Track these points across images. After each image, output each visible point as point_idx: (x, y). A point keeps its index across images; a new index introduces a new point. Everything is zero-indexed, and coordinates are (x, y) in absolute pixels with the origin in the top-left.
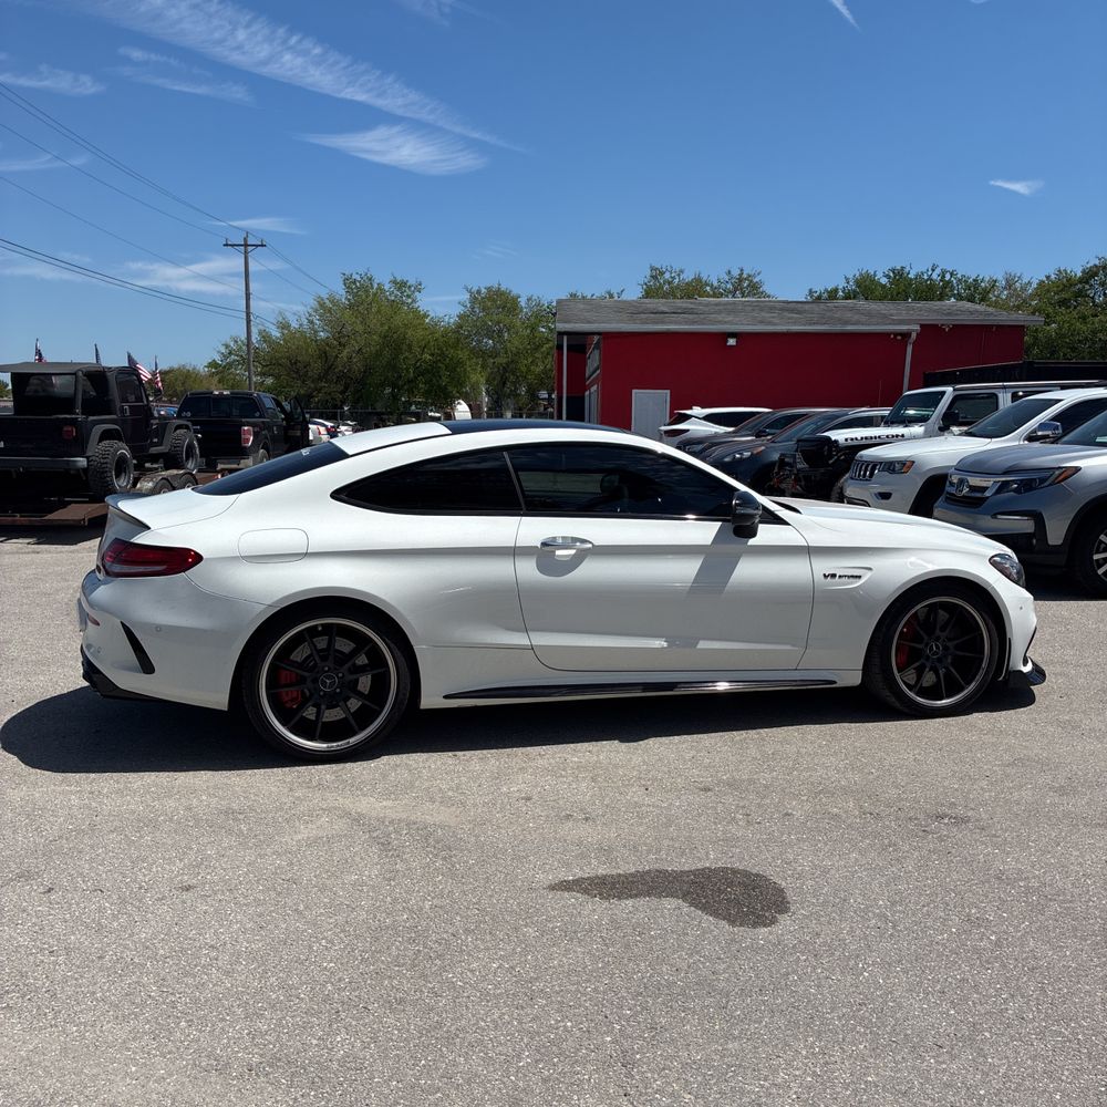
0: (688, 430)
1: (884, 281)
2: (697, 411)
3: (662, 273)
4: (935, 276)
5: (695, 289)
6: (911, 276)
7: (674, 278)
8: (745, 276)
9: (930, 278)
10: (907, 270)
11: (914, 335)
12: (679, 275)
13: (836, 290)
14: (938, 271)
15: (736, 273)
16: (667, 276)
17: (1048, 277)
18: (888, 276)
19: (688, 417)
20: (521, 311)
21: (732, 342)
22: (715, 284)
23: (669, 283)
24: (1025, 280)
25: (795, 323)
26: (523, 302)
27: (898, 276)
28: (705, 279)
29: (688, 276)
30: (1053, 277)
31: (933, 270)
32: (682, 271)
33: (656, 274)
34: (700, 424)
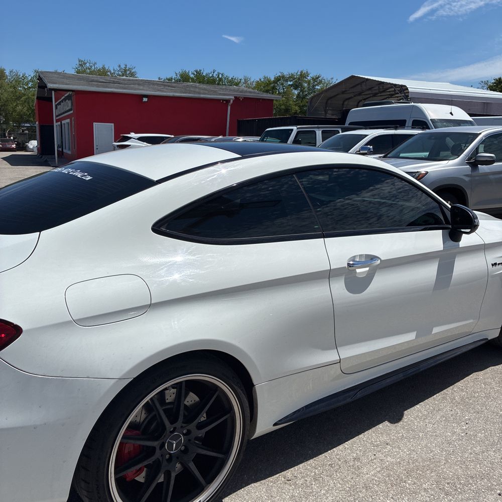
0: (130, 145)
1: (192, 76)
2: (132, 135)
3: (85, 64)
4: (215, 75)
5: (103, 72)
6: (204, 74)
7: (91, 67)
8: (127, 68)
9: (213, 76)
10: (202, 72)
11: (232, 101)
12: (94, 65)
13: (172, 78)
14: (216, 73)
15: (123, 67)
16: (88, 65)
17: (260, 80)
18: (194, 74)
19: (129, 138)
20: (7, 78)
21: (145, 100)
22: (112, 72)
23: (89, 69)
24: (252, 80)
25: (175, 92)
26: (7, 73)
27: (198, 74)
28: (107, 68)
29: (99, 66)
30: (262, 80)
31: (214, 73)
32: (95, 63)
33: (82, 64)
34: (136, 142)
